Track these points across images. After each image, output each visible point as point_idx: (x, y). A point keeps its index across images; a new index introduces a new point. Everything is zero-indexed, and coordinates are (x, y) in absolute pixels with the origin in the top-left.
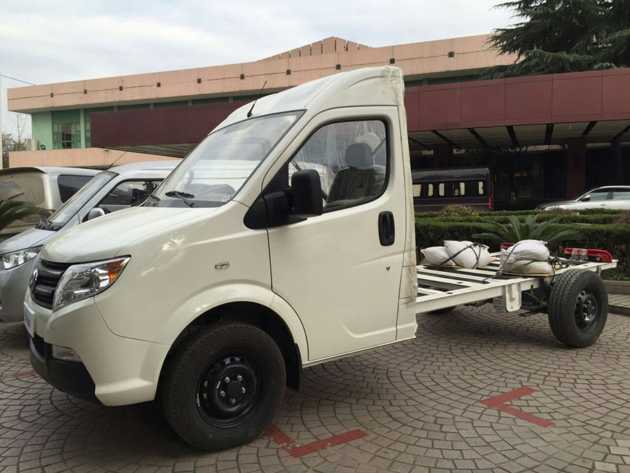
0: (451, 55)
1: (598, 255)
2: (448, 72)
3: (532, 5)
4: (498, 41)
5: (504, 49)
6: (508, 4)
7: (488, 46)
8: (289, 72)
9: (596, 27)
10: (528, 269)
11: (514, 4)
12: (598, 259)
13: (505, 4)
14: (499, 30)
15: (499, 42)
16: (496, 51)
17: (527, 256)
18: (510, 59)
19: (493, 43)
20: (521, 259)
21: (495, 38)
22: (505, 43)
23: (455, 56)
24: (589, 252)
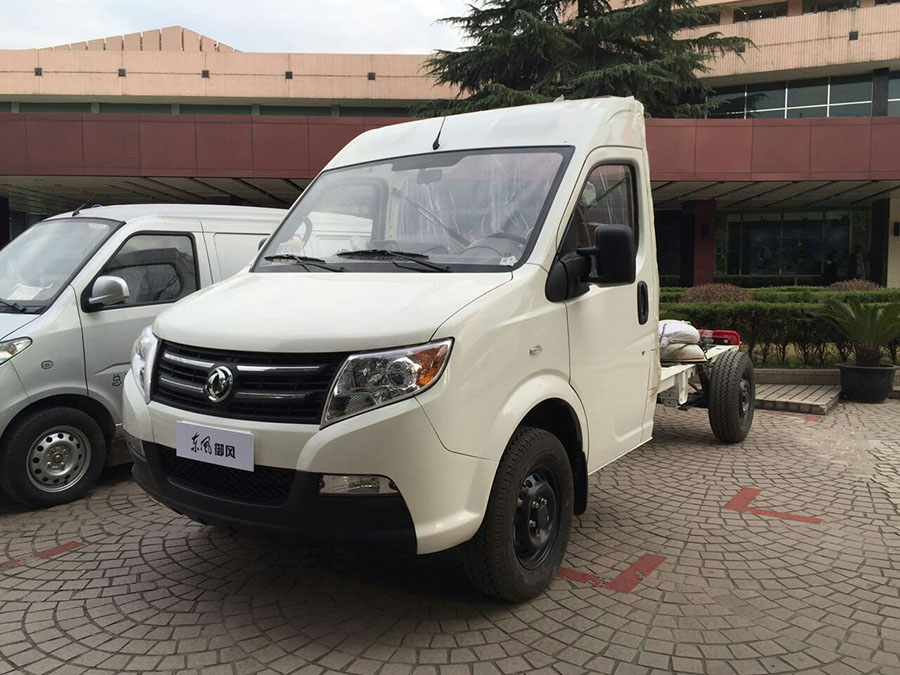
0: (371, 76)
1: (726, 336)
2: (367, 100)
3: (483, 24)
4: (438, 66)
5: (444, 79)
6: (455, 19)
7: (424, 72)
8: (122, 73)
9: (561, 64)
10: (683, 354)
11: (462, 20)
12: (726, 341)
13: (451, 19)
14: (441, 51)
15: (439, 68)
16: (433, 80)
17: (681, 339)
18: (450, 91)
19: (431, 68)
20: (675, 342)
21: (434, 62)
22: (446, 70)
23: (377, 79)
24: (714, 334)
